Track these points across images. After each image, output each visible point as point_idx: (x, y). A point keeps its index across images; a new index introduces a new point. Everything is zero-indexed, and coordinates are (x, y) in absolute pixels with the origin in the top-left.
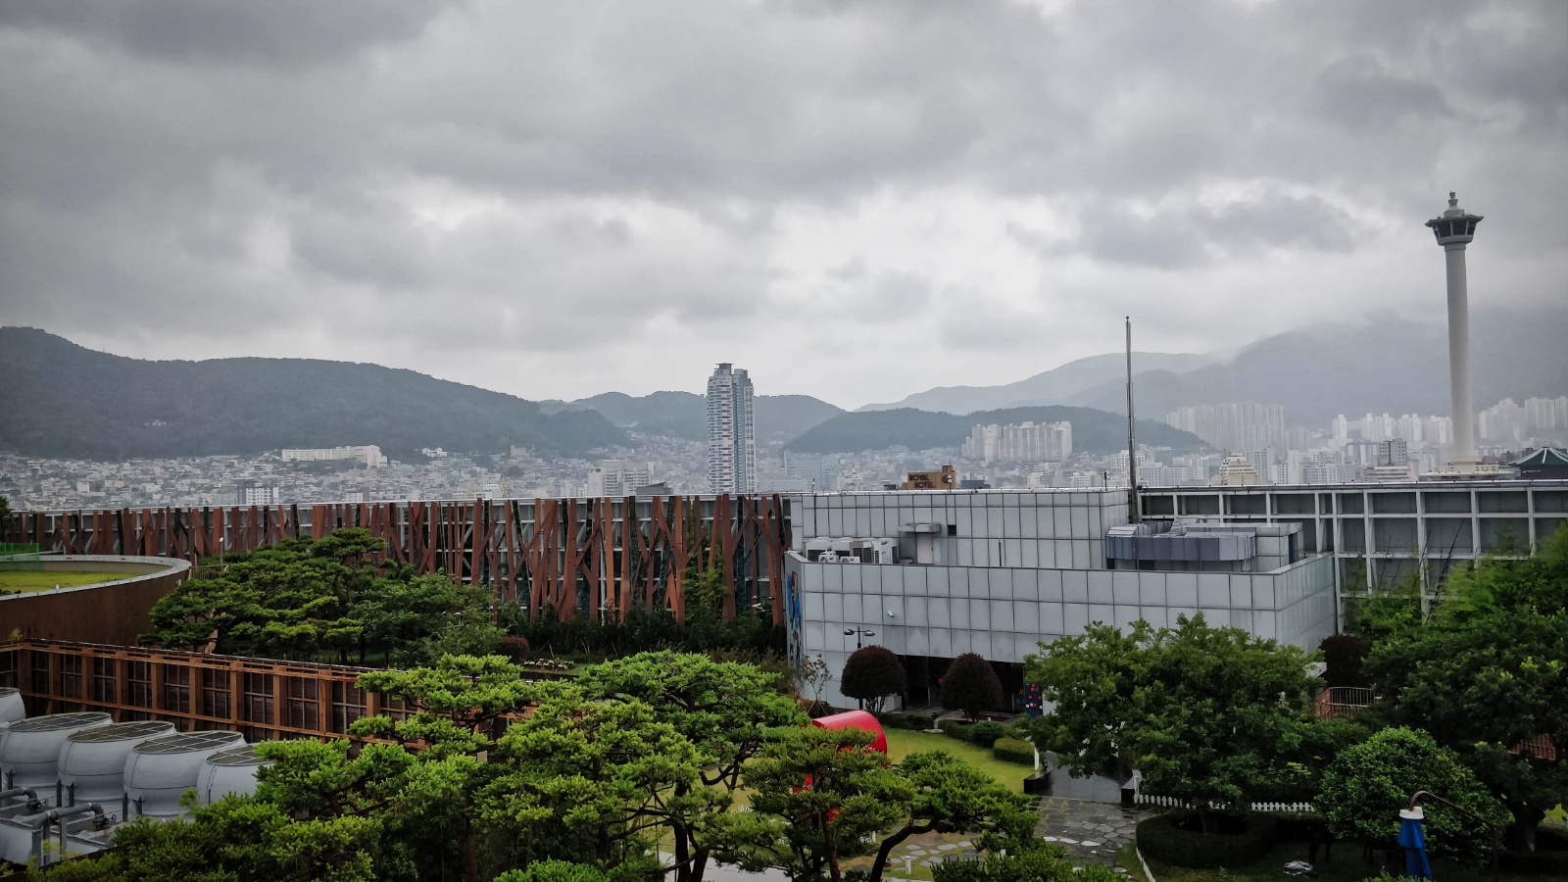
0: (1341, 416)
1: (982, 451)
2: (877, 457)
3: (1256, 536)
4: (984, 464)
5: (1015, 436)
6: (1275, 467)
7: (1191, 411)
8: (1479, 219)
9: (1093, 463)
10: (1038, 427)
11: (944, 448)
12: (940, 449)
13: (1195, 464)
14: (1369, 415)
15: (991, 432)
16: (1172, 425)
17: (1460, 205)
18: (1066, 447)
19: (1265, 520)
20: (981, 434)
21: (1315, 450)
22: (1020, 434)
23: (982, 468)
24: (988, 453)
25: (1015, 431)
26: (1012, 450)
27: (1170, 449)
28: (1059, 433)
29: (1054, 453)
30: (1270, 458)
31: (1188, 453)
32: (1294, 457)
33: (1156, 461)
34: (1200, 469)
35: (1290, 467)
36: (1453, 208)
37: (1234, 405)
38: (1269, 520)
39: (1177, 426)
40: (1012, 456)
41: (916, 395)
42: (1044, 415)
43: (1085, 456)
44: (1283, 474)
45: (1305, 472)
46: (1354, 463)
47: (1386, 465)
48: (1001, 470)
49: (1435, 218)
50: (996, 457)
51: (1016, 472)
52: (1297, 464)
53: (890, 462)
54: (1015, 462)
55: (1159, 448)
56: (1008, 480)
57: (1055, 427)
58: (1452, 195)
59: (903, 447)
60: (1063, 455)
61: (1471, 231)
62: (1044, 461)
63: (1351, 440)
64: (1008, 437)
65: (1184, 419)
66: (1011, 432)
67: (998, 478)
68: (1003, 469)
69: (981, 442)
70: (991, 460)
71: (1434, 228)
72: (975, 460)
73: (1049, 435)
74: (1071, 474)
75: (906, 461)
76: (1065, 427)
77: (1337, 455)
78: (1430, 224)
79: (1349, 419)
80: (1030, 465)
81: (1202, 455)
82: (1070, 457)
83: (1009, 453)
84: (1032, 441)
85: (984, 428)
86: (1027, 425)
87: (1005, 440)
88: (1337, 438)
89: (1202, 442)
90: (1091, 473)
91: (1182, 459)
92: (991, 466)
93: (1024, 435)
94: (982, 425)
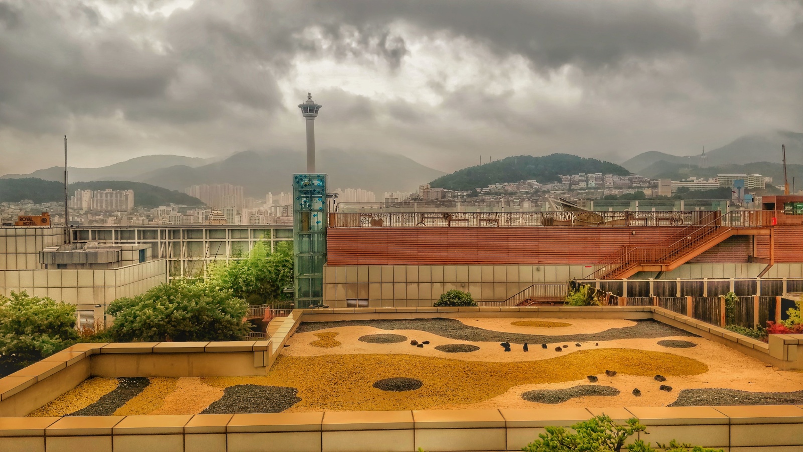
0: (270, 193)
1: (81, 203)
2: (12, 206)
3: (121, 250)
4: (82, 212)
5: (101, 197)
6: (237, 216)
7: (197, 187)
8: (320, 107)
9: (145, 213)
10: (115, 192)
11: (57, 202)
12: (55, 203)
13: (198, 214)
14: (282, 193)
15: (86, 195)
16: (188, 194)
17: (313, 99)
18: (131, 204)
19: (134, 243)
20: (81, 195)
21: (256, 209)
22: (104, 196)
23: (81, 214)
24: (85, 206)
25: (101, 194)
26: (99, 204)
27: (186, 206)
28: (126, 196)
29: (124, 207)
30: (235, 212)
31: (195, 208)
32: (245, 213)
33: (178, 212)
34: (201, 217)
35: (244, 217)
36: (310, 100)
37: (219, 185)
38: (136, 242)
39: (191, 195)
40: (99, 208)
41: (41, 171)
42: (119, 186)
43: (140, 208)
44: (240, 220)
45: (250, 219)
46: (273, 215)
47: (286, 217)
48: (93, 216)
49: (302, 104)
50: (89, 208)
51: (101, 217)
52: (247, 215)
53: (21, 210)
54: (101, 211)
55: (180, 206)
56: (96, 221)
57: (124, 193)
58: (309, 94)
59: (30, 201)
60: (129, 208)
61: (317, 111)
62: (118, 211)
63: (274, 205)
64: (97, 197)
65: (194, 191)
66: (99, 194)
67: (90, 220)
68: (93, 215)
69: (80, 200)
70: (86, 209)
71: (302, 108)
72: (76, 210)
73: (121, 197)
74: (132, 218)
75: (32, 209)
76: (130, 193)
77: (266, 211)
78: (300, 106)
79: (273, 194)
80: (109, 213)
81: (202, 210)
82: (133, 209)
83: (97, 206)
84: (111, 200)
85: (82, 192)
86: (108, 191)
87: (95, 198)
88: (268, 203)
89: (203, 203)
90: (144, 218)
91: (192, 212)
92: (86, 213)
93: (107, 197)
94: (81, 190)
